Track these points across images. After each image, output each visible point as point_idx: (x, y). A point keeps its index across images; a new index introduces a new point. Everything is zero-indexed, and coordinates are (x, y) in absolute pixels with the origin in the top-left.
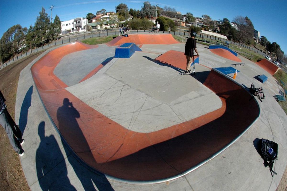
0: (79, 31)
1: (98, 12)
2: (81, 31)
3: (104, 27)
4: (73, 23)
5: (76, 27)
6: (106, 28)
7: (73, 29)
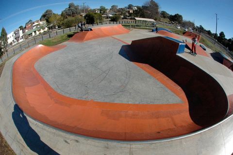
0: (19, 41)
1: (26, 24)
2: (20, 41)
3: (38, 33)
4: (13, 36)
5: (16, 39)
6: (40, 33)
7: (13, 41)
